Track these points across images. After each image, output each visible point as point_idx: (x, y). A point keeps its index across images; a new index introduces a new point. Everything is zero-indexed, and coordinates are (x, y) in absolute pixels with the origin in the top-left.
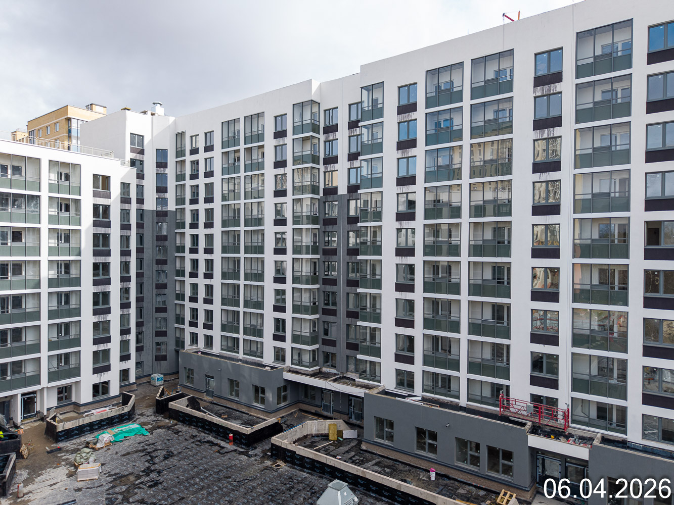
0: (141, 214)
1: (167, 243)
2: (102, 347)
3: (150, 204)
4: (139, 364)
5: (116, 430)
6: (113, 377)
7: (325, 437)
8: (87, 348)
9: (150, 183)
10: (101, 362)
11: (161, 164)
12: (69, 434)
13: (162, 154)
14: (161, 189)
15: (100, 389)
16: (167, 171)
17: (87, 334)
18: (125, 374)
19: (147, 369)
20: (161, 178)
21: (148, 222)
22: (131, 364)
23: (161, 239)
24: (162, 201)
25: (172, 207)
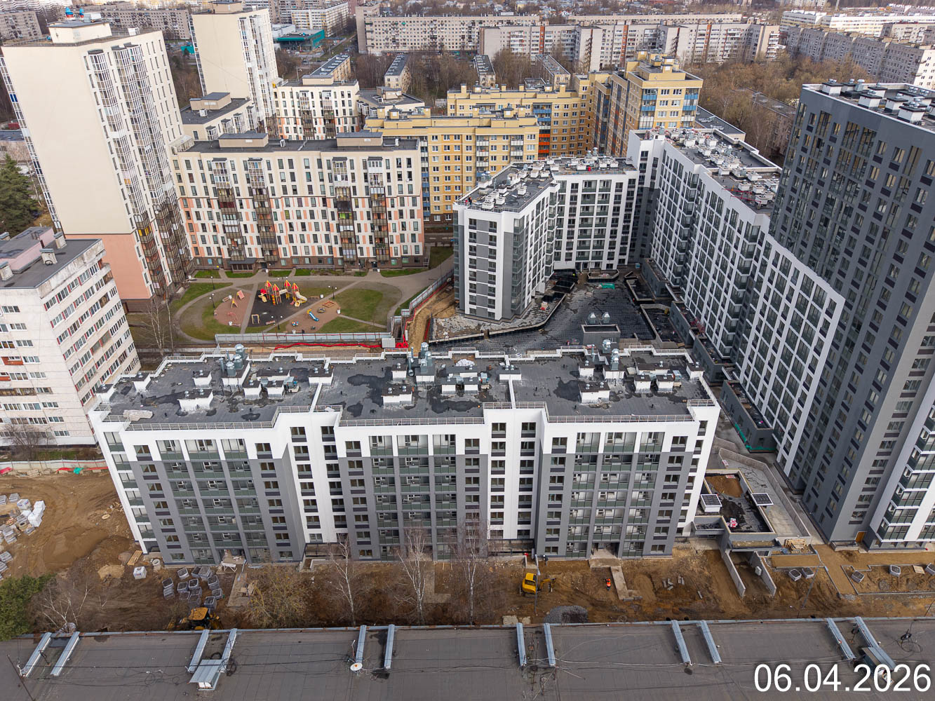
0: (641, 189)
1: (652, 205)
2: (612, 251)
3: (647, 184)
4: (630, 257)
5: (605, 284)
6: (615, 263)
7: (663, 311)
8: (606, 250)
9: (648, 174)
10: (611, 256)
11: (655, 165)
12: (592, 281)
13: (656, 160)
14: (653, 178)
15: (610, 266)
16: (657, 169)
17: (607, 245)
18: (622, 261)
19: (635, 259)
20: (654, 172)
21: (645, 193)
22: (626, 257)
23: (650, 201)
24: (652, 184)
25: (657, 187)
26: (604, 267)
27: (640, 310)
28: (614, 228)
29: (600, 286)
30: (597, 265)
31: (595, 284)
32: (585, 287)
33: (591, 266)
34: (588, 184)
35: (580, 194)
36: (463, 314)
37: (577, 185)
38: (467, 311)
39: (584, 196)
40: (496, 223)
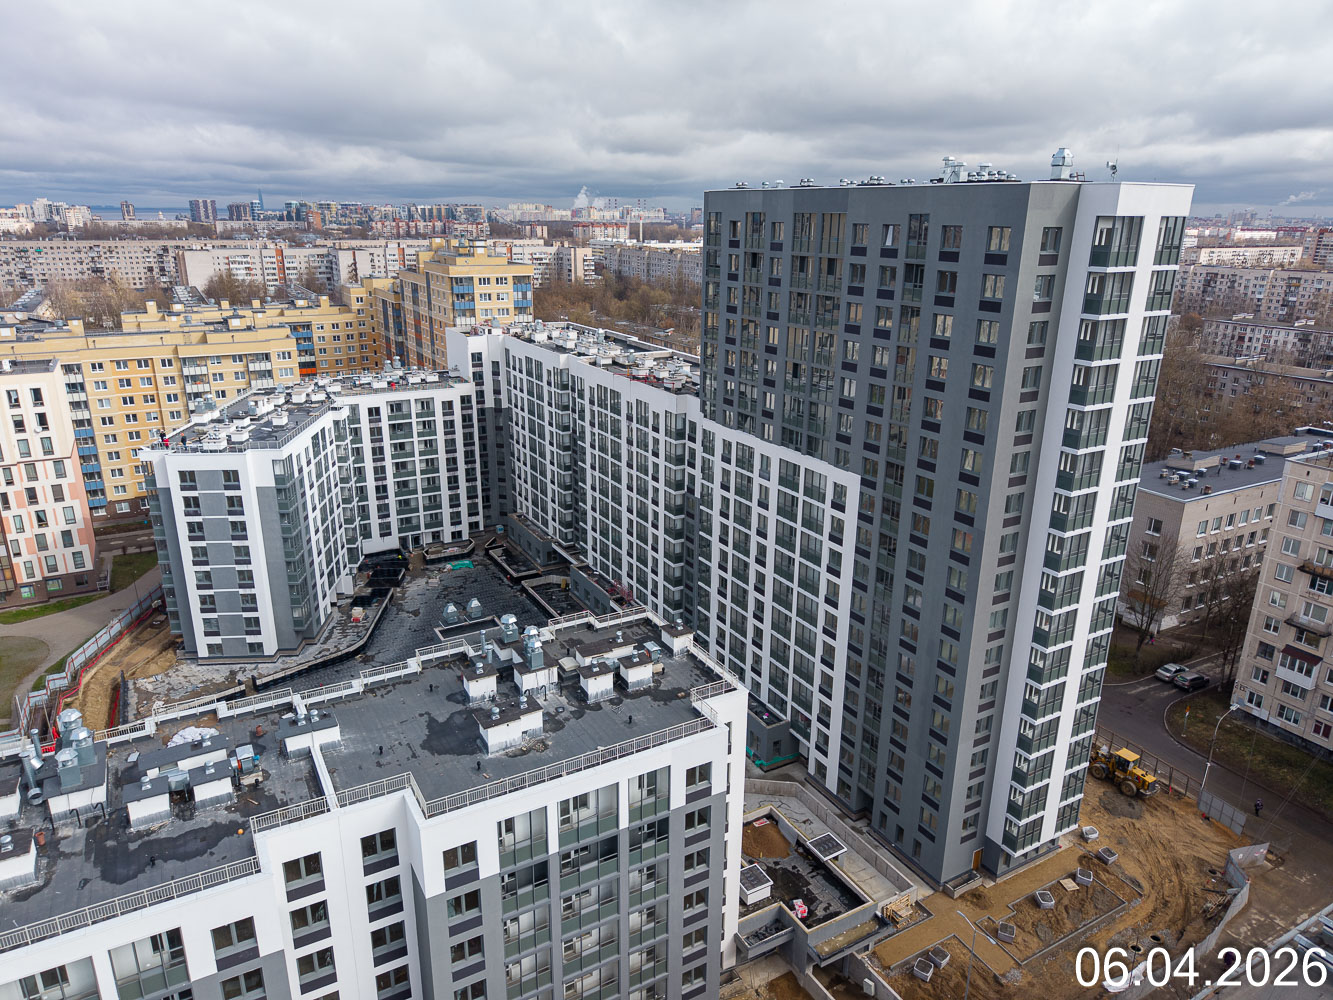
0: (482, 412)
1: (503, 432)
2: (455, 510)
3: (489, 403)
4: (486, 517)
5: (456, 563)
6: (464, 528)
7: (559, 586)
8: (446, 511)
9: (488, 388)
10: (456, 519)
11: (496, 373)
12: (433, 562)
13: (496, 364)
14: (497, 392)
15: (456, 535)
16: (500, 378)
17: (445, 502)
18: (473, 526)
19: (494, 520)
20: (496, 383)
21: (489, 416)
22: (480, 518)
23: (499, 429)
24: (498, 401)
25: (505, 405)
26: (447, 538)
27: (524, 590)
28: (451, 474)
29: (449, 566)
30: (436, 536)
31: (440, 566)
32: (423, 573)
33: (427, 540)
34: (396, 407)
35: (385, 424)
36: (193, 656)
37: (377, 410)
38: (203, 652)
39: (393, 427)
40: (235, 473)
